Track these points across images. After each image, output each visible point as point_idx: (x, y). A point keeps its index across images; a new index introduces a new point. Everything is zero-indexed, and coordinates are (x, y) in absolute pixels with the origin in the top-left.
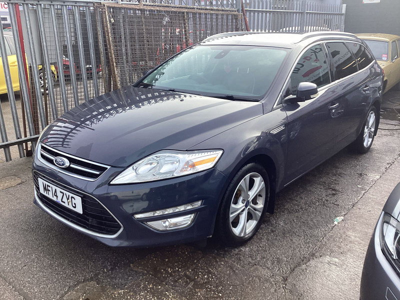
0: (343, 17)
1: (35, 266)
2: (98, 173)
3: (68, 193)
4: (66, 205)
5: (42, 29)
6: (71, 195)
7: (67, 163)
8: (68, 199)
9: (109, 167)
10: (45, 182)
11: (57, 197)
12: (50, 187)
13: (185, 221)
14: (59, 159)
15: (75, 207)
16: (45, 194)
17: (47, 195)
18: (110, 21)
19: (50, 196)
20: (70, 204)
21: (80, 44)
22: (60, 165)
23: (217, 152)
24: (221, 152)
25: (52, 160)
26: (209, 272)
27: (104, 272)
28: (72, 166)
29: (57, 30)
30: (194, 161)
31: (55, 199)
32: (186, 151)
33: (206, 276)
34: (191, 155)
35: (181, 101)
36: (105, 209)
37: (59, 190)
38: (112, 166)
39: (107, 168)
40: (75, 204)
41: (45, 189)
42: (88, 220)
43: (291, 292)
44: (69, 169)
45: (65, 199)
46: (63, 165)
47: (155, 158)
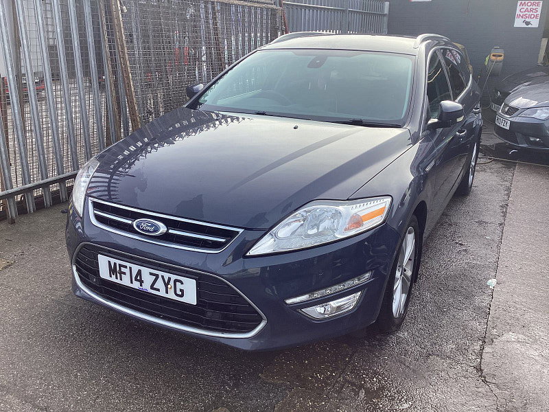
0: (386, 19)
1: (115, 396)
2: (224, 240)
3: (167, 275)
4: (162, 293)
5: (21, 19)
6: (174, 277)
7: (163, 228)
8: (166, 285)
9: (241, 231)
10: (113, 261)
11: (141, 282)
12: (126, 267)
13: (348, 303)
14: (145, 223)
15: (182, 296)
16: (113, 279)
17: (118, 281)
18: (122, 10)
19: (126, 281)
20: (171, 292)
21: (76, 45)
22: (148, 231)
23: (385, 200)
24: (389, 199)
25: (131, 226)
26: (375, 373)
27: (227, 391)
28: (171, 231)
29: (42, 20)
30: (362, 214)
31: (136, 285)
32: (347, 200)
33: (375, 379)
34: (354, 206)
35: (295, 128)
36: (240, 295)
37: (146, 271)
38: (245, 229)
39: (238, 232)
40: (182, 291)
41: (113, 270)
42: (204, 313)
43: (497, 386)
44: (166, 237)
45: (160, 284)
46: (155, 231)
47: (304, 214)
